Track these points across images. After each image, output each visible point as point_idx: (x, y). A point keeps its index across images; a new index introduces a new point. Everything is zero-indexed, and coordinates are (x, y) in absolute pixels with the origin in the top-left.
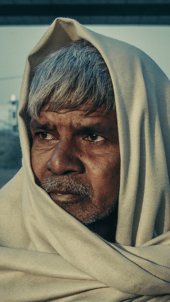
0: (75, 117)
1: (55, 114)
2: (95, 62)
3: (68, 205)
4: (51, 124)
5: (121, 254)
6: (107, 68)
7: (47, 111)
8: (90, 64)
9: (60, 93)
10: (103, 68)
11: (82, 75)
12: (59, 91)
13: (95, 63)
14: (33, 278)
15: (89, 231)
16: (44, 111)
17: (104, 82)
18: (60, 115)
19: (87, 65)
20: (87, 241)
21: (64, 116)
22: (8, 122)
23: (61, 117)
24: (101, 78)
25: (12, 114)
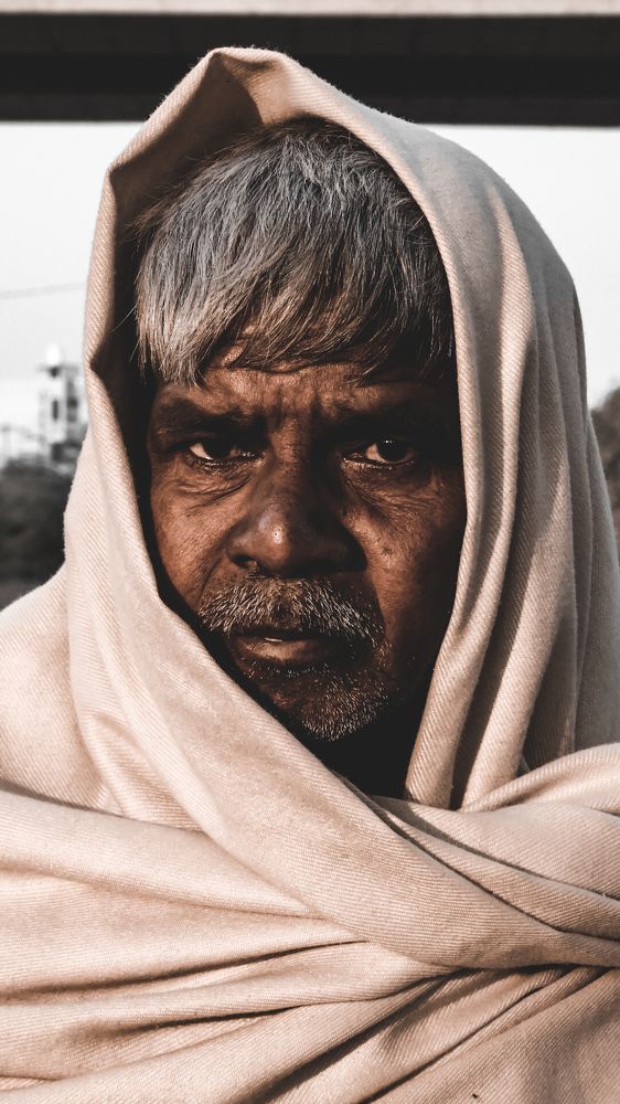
0: (329, 385)
1: (261, 376)
2: (386, 201)
3: (301, 675)
4: (247, 412)
5: (423, 848)
6: (425, 219)
7: (232, 366)
8: (370, 208)
9: (285, 305)
10: (412, 219)
11: (353, 242)
12: (281, 300)
13: (384, 202)
14: (119, 904)
15: (325, 769)
16: (218, 367)
17: (422, 266)
18: (277, 380)
19: (362, 209)
20: (311, 802)
21: (290, 380)
22: (35, 430)
23: (282, 385)
24: (413, 253)
25: (48, 408)
